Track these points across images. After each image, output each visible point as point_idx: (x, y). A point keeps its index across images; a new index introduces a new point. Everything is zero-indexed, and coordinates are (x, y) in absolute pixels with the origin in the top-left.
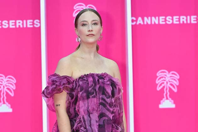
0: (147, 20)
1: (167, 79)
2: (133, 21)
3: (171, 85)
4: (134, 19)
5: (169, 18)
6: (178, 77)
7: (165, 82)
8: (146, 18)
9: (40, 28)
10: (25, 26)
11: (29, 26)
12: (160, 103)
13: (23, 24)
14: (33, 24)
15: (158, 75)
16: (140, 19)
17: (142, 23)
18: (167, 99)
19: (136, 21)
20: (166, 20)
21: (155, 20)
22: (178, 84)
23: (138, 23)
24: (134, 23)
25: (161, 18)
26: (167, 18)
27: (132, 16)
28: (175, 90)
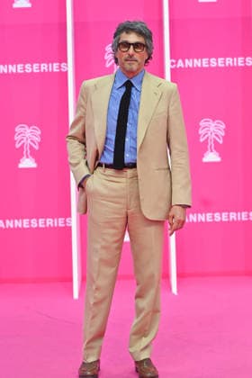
0: (189, 63)
1: (212, 129)
2: (172, 64)
3: (217, 135)
4: (174, 61)
5: (213, 60)
6: (223, 126)
7: (209, 133)
8: (187, 61)
9: (67, 71)
10: (50, 70)
11: (55, 70)
12: (203, 156)
13: (48, 68)
14: (60, 68)
15: (201, 124)
16: (180, 61)
18: (212, 151)
20: (209, 63)
21: (197, 63)
23: (178, 66)
24: (174, 66)
25: (204, 60)
26: (211, 60)
27: (171, 58)
28: (221, 142)
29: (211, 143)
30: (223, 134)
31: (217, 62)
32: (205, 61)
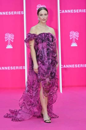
0: (66, 11)
2: (60, 12)
4: (61, 11)
5: (75, 10)
6: (78, 34)
7: (73, 36)
8: (65, 11)
9: (23, 14)
11: (19, 14)
12: (71, 44)
13: (17, 13)
14: (21, 13)
15: (70, 33)
16: (63, 11)
17: (64, 12)
18: (74, 43)
19: (62, 11)
20: (73, 11)
21: (69, 11)
22: (78, 37)
23: (63, 12)
24: (61, 12)
26: (74, 11)
27: (60, 10)
28: (77, 39)
29: (74, 40)
30: (78, 36)
31: (76, 11)
32: (72, 10)
